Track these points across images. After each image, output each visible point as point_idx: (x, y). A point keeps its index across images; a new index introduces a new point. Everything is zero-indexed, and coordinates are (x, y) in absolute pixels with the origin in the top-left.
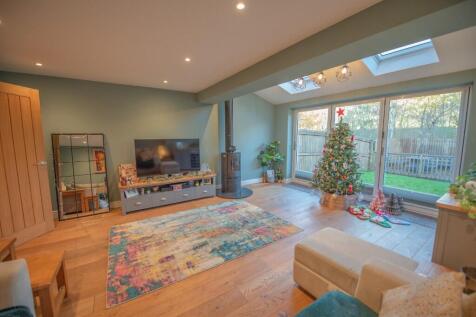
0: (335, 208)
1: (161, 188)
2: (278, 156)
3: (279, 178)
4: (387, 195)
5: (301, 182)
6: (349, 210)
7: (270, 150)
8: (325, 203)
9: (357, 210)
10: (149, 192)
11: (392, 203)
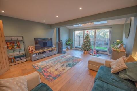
0: (87, 54)
1: (43, 53)
2: (71, 43)
3: (71, 48)
4: (96, 50)
5: (77, 49)
6: (90, 54)
7: (69, 41)
8: (84, 53)
9: (91, 54)
10: (39, 54)
11: (97, 52)
